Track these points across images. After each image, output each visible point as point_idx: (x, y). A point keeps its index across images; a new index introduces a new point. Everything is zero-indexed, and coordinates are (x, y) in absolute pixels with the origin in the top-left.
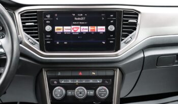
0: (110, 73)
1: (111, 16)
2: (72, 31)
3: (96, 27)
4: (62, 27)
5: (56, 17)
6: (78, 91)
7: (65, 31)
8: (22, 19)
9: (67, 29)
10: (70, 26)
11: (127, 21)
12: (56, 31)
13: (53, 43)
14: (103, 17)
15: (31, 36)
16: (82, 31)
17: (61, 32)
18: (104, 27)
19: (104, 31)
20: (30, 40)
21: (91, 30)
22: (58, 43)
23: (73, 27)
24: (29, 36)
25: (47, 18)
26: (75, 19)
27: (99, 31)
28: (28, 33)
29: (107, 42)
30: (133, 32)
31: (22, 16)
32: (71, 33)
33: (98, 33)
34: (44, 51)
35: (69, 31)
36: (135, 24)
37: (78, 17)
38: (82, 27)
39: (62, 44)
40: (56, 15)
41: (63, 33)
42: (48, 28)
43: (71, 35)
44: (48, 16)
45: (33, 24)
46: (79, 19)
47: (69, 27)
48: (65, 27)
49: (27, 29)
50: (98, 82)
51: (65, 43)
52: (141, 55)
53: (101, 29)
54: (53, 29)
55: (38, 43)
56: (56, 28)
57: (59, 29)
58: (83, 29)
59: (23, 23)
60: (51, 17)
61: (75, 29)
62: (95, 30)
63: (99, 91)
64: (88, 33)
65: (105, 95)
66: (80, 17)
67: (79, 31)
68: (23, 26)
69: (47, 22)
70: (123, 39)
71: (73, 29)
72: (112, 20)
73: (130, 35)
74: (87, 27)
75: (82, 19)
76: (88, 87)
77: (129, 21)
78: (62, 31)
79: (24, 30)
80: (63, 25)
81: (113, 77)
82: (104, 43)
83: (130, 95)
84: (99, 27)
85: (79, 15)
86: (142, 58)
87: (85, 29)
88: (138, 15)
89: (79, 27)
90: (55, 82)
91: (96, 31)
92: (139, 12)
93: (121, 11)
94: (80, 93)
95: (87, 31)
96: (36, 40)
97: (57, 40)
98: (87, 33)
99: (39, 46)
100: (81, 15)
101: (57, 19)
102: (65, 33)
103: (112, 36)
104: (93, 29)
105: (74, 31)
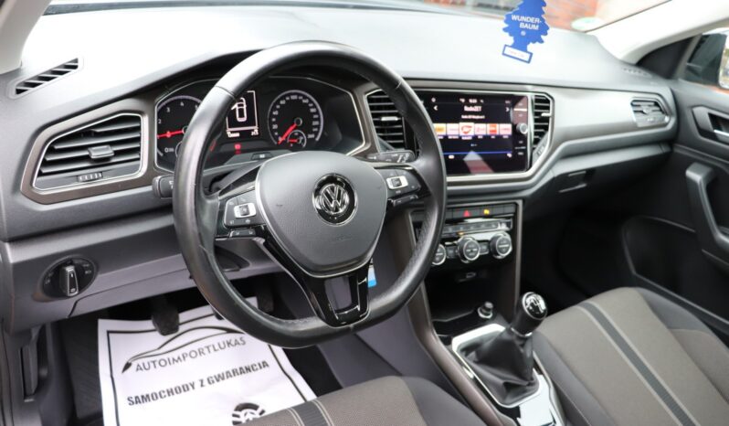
1: (520, 104)
2: (462, 134)
3: (498, 125)
4: (444, 126)
5: (434, 105)
6: (468, 248)
7: (449, 132)
8: (372, 108)
9: (452, 129)
10: (457, 122)
11: (540, 114)
14: (508, 106)
15: (390, 144)
16: (477, 133)
17: (444, 136)
18: (510, 126)
19: (510, 132)
21: (490, 131)
23: (461, 124)
24: (386, 143)
26: (466, 109)
27: (502, 133)
28: (383, 138)
29: (515, 154)
31: (370, 100)
32: (460, 137)
33: (499, 138)
35: (456, 133)
36: (547, 120)
37: (469, 105)
38: (477, 126)
40: (434, 100)
41: (446, 137)
43: (458, 142)
45: (396, 119)
46: (471, 109)
47: (456, 126)
48: (449, 126)
49: (385, 130)
56: (435, 126)
57: (439, 129)
58: (478, 129)
59: (375, 116)
61: (466, 130)
62: (496, 131)
63: (500, 243)
64: (486, 138)
65: (507, 249)
66: (473, 105)
67: (472, 133)
68: (377, 123)
70: (536, 148)
71: (462, 128)
73: (543, 140)
74: (484, 126)
75: (477, 109)
77: (542, 115)
78: (444, 133)
79: (378, 131)
80: (446, 121)
82: (510, 155)
84: (502, 126)
85: (471, 101)
87: (481, 129)
89: (472, 124)
91: (498, 133)
92: (551, 98)
94: (472, 251)
95: (484, 133)
98: (483, 136)
100: (475, 101)
101: (435, 108)
102: (450, 137)
103: (521, 142)
104: (493, 129)
105: (465, 133)
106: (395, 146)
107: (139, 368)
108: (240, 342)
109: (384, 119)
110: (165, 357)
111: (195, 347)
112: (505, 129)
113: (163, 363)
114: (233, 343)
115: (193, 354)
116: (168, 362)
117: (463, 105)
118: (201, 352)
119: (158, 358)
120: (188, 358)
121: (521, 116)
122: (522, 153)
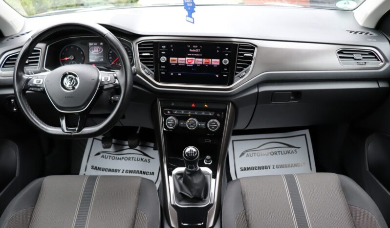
0: (221, 107)
1: (227, 49)
2: (187, 63)
3: (210, 60)
4: (176, 59)
5: (172, 48)
6: (189, 122)
7: (179, 62)
8: (139, 49)
9: (181, 60)
10: (185, 57)
11: (243, 54)
12: (171, 62)
13: (168, 74)
14: (218, 49)
15: (147, 66)
16: (196, 63)
17: (176, 64)
18: (218, 60)
19: (218, 64)
20: (145, 70)
21: (205, 62)
22: (172, 74)
23: (187, 58)
24: (144, 66)
25: (162, 48)
26: (191, 50)
27: (213, 64)
28: (144, 63)
29: (221, 76)
30: (248, 66)
31: (139, 46)
32: (186, 65)
33: (212, 66)
34: (158, 81)
35: (184, 62)
36: (251, 58)
37: (193, 49)
38: (197, 59)
39: (176, 75)
40: (172, 46)
41: (177, 64)
42: (163, 59)
43: (185, 67)
44: (164, 47)
45: (149, 54)
46: (194, 51)
47: (183, 59)
48: (180, 59)
49: (143, 59)
50: (210, 114)
51: (179, 74)
52: (256, 90)
53: (215, 62)
54: (168, 59)
55: (153, 73)
56: (171, 59)
57: (174, 60)
58: (198, 61)
59: (140, 53)
60: (166, 48)
61: (189, 61)
62: (209, 62)
63: (210, 123)
64: (202, 66)
65: (215, 127)
66: (195, 49)
67: (193, 63)
68: (140, 56)
69: (163, 53)
70: (237, 74)
71: (187, 60)
72: (227, 53)
73: (245, 69)
74: (201, 60)
75: (197, 50)
76: (200, 118)
77: (245, 55)
78: (176, 62)
79: (141, 60)
80: (178, 56)
81: (225, 111)
82: (217, 76)
83: (248, 128)
84: (213, 60)
85: (194, 47)
86: (256, 93)
87: (200, 61)
88: (254, 48)
89: (194, 59)
90: (168, 112)
91: (210, 64)
92: (256, 46)
93: (237, 44)
94: (192, 125)
95: (201, 63)
96: (152, 70)
97: (172, 71)
98: (200, 65)
99: (154, 76)
100: (196, 47)
101: (172, 50)
102: (180, 64)
103: (226, 69)
104: (207, 61)
105: (189, 62)
106: (149, 67)
107: (103, 157)
108: (148, 161)
109: (144, 54)
110: (116, 156)
111: (128, 156)
112: (216, 62)
113: (113, 158)
114: (144, 160)
115: (126, 159)
116: (115, 158)
117: (189, 48)
118: (129, 159)
119: (112, 155)
120: (123, 160)
121: (227, 55)
122: (226, 76)
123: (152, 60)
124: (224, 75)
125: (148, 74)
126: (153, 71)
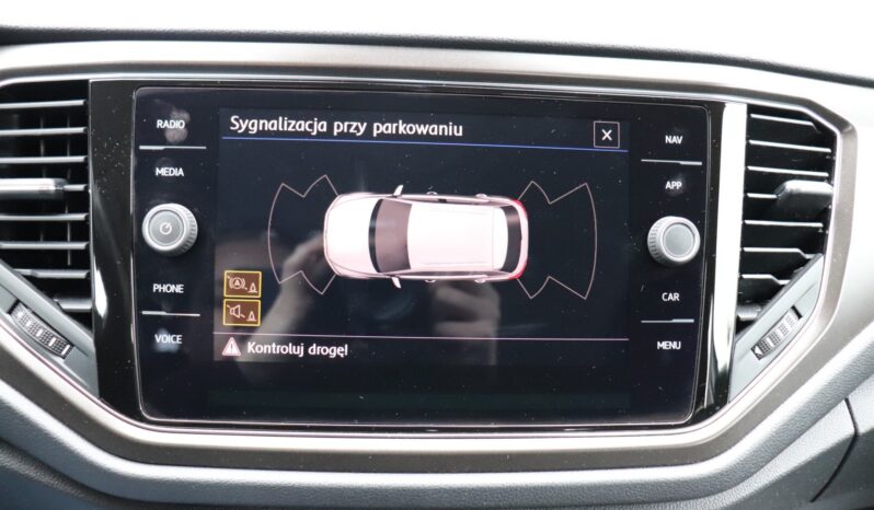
1: (672, 140)
20: (21, 313)
24: (15, 279)
25: (160, 137)
28: (11, 261)
44: (175, 125)
55: (85, 338)
60: (193, 132)
69: (162, 171)
72: (674, 172)
73: (792, 290)
92: (842, 124)
99: (93, 362)
103: (674, 297)
106: (51, 289)
121: (675, 185)
122: (674, 345)
123: (80, 231)
124: (663, 345)
125: (40, 347)
126: (84, 318)
